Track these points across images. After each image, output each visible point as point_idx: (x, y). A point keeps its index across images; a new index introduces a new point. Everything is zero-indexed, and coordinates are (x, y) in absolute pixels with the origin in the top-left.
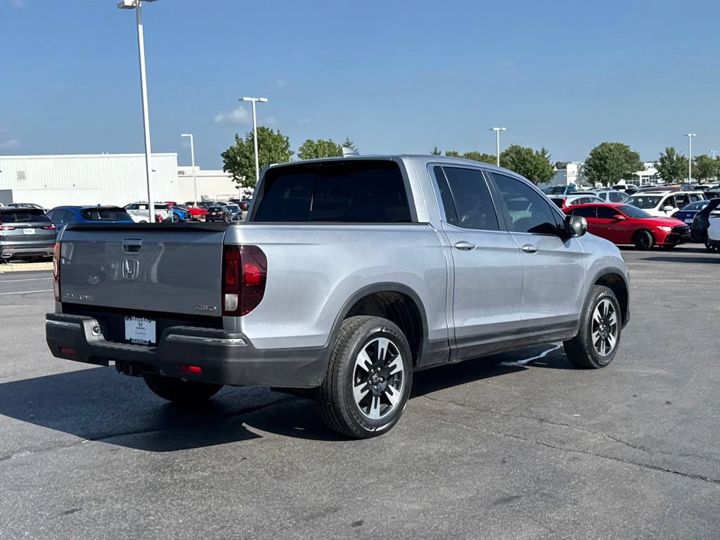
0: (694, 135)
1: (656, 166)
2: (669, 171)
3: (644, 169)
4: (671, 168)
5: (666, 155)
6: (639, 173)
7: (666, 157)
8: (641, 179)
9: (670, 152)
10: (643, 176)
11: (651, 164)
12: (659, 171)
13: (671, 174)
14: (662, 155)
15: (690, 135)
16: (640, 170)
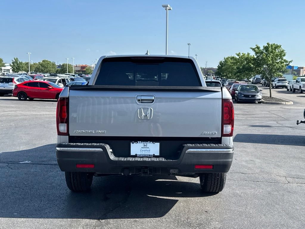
0: (31, 53)
1: (10, 65)
2: (17, 68)
3: (5, 66)
4: (17, 67)
5: (15, 61)
6: (3, 68)
7: (14, 62)
8: (3, 70)
9: (16, 60)
10: (4, 69)
11: (8, 64)
12: (12, 68)
13: (18, 69)
14: (13, 61)
15: (29, 53)
16: (3, 67)
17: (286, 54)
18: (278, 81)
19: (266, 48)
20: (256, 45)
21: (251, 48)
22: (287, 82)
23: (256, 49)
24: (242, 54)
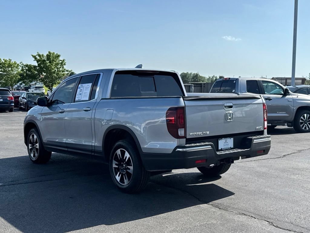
17: (66, 63)
18: (35, 89)
19: (48, 56)
20: (38, 53)
21: (32, 55)
22: (44, 90)
23: (37, 57)
24: (4, 60)
